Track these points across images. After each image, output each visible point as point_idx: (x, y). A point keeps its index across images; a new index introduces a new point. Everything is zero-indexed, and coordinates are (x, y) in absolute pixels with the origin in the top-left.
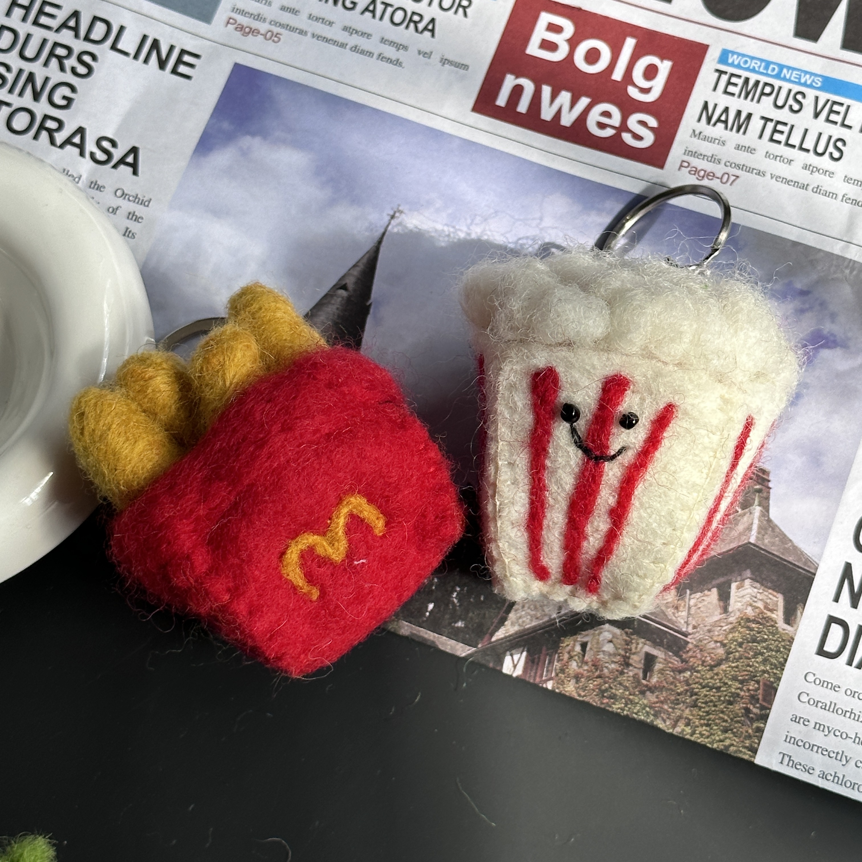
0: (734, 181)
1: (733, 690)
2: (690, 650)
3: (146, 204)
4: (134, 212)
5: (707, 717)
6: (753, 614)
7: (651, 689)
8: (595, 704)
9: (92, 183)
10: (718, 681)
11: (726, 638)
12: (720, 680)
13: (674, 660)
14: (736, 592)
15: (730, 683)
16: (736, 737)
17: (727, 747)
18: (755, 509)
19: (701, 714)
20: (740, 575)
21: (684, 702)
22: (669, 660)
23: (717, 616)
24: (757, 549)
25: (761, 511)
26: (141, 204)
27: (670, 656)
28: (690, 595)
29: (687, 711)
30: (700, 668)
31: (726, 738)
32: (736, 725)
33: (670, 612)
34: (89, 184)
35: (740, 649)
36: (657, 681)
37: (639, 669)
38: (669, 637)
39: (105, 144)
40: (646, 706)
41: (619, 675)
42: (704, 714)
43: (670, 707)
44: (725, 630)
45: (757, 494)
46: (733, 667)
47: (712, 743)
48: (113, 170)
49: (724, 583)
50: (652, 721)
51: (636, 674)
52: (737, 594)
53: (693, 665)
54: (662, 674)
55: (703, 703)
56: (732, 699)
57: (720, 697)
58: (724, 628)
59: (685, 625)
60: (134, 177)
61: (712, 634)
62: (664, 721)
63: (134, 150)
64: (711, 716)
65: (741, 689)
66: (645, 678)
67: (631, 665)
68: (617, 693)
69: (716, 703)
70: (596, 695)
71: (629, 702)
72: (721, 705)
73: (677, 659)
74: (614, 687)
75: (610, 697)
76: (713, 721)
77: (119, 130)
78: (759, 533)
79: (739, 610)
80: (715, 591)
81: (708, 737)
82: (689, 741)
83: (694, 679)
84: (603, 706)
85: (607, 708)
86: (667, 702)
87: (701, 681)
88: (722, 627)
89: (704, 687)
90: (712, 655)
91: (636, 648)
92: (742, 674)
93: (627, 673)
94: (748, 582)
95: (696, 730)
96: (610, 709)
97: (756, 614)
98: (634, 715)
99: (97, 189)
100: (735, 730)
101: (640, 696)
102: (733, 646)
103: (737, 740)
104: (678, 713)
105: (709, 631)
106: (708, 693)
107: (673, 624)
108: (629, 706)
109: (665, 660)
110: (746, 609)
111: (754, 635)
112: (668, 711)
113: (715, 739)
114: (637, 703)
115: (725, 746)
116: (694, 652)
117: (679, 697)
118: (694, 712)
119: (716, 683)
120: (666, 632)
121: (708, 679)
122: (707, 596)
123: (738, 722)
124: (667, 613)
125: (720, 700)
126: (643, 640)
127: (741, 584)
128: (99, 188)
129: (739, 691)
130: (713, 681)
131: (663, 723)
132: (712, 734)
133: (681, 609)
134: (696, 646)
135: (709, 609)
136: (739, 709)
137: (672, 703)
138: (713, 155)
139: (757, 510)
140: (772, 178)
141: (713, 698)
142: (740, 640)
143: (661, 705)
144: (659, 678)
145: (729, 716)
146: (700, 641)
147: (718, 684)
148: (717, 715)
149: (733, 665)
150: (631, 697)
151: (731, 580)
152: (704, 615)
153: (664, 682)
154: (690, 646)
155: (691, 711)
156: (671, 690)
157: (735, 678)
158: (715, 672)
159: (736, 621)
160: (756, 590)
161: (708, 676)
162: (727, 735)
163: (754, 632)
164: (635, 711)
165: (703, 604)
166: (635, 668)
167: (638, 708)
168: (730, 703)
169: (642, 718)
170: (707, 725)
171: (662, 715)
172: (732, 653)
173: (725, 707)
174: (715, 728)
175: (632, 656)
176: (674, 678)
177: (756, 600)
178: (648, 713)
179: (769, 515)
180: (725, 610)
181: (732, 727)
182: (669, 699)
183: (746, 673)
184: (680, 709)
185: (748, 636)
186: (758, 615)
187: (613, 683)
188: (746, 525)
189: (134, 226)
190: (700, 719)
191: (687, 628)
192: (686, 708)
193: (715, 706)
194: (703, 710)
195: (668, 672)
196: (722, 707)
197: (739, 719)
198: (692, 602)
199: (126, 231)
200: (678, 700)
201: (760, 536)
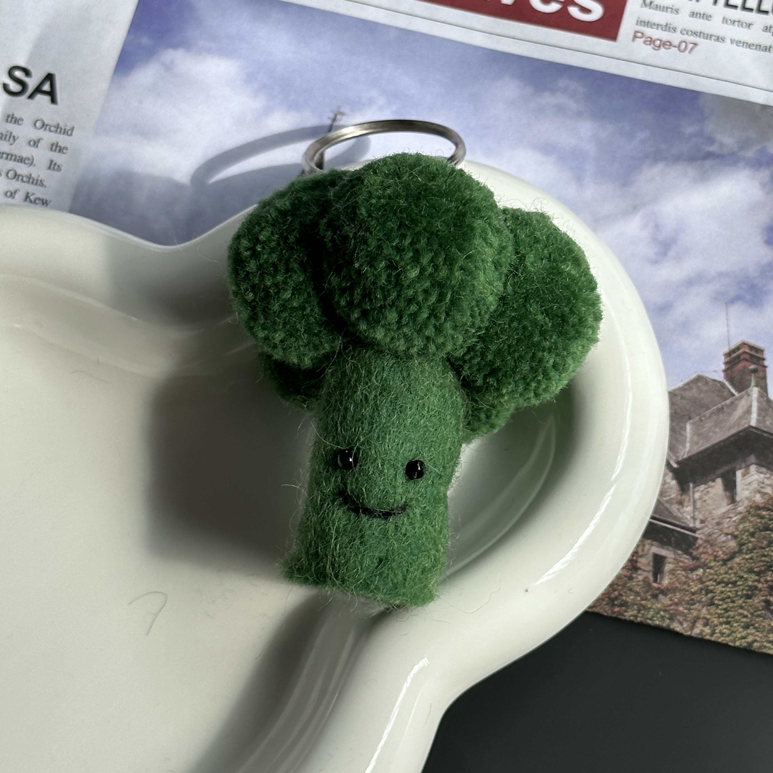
0: (692, 49)
1: (750, 583)
2: (700, 546)
3: (69, 132)
4: (58, 143)
5: (726, 615)
6: (763, 501)
7: (664, 592)
8: (605, 614)
9: (8, 116)
10: (733, 575)
11: (737, 529)
12: (736, 573)
13: (684, 558)
14: (742, 480)
15: (746, 576)
16: (758, 631)
17: (751, 644)
18: (752, 391)
19: (719, 612)
20: (745, 461)
21: (699, 602)
22: (679, 559)
23: (724, 508)
24: (759, 432)
25: (759, 392)
26: (64, 133)
27: (679, 554)
28: (694, 488)
29: (704, 611)
30: (712, 564)
31: (749, 634)
32: (757, 620)
33: (674, 508)
34: (5, 118)
35: (752, 539)
36: (669, 583)
37: (648, 571)
38: (676, 535)
39: (18, 74)
40: (660, 610)
41: (627, 582)
42: (723, 612)
43: (686, 609)
44: (734, 521)
45: (753, 375)
46: (747, 559)
47: (734, 641)
48: (30, 101)
49: (728, 472)
50: (668, 625)
51: (645, 578)
52: (743, 481)
53: (705, 561)
54: (673, 574)
55: (720, 600)
56: (749, 592)
57: (737, 591)
58: (734, 519)
59: (692, 520)
60: (53, 106)
61: (721, 526)
62: (681, 624)
63: (50, 77)
64: (730, 613)
65: (759, 581)
66: (655, 581)
67: (640, 569)
68: (628, 599)
69: (734, 599)
70: (606, 605)
71: (642, 608)
72: (739, 600)
73: (688, 557)
74: (623, 594)
75: (621, 605)
76: (733, 617)
77: (31, 58)
78: (759, 415)
79: (747, 499)
80: (719, 481)
81: (729, 635)
82: (709, 641)
83: (708, 576)
84: (614, 615)
85: (620, 617)
86: (681, 603)
87: (716, 577)
88: (731, 518)
89: (719, 583)
90: (724, 549)
91: (643, 550)
92: (758, 565)
93: (637, 578)
94: (753, 468)
95: (715, 630)
96: (623, 618)
97: (766, 500)
98: (649, 622)
99: (15, 122)
100: (757, 625)
101: (653, 600)
102: (745, 537)
103: (760, 635)
104: (695, 613)
105: (718, 524)
106: (723, 589)
107: (679, 521)
108: (642, 612)
109: (675, 559)
110: (754, 497)
111: (766, 523)
112: (683, 613)
113: (737, 637)
114: (650, 608)
115: (748, 643)
116: (705, 547)
117: (693, 597)
118: (712, 611)
119: (732, 578)
120: (673, 530)
121: (722, 575)
122: (711, 487)
123: (759, 616)
124: (671, 510)
125: (737, 595)
126: (649, 541)
127: (746, 471)
128: (17, 121)
129: (756, 583)
130: (727, 576)
131: (680, 626)
132: (733, 632)
133: (686, 504)
134: (707, 541)
135: (716, 500)
136: (759, 602)
137: (688, 603)
138: (667, 24)
139: (755, 392)
140: (732, 43)
141: (729, 593)
142: (752, 530)
143: (676, 607)
144: (671, 579)
145: (748, 611)
146: (710, 535)
147: (734, 579)
148: (736, 611)
149: (747, 556)
150: (643, 602)
151: (735, 468)
152: (710, 508)
153: (676, 583)
154: (700, 542)
155: (708, 610)
156: (684, 589)
157: (750, 571)
158: (729, 566)
159: (745, 510)
160: (762, 476)
161: (722, 571)
162: (749, 631)
163: (765, 520)
164: (649, 616)
165: (709, 496)
166: (644, 571)
167: (652, 613)
168: (749, 597)
169: (657, 623)
170: (727, 623)
171: (678, 617)
172: (744, 544)
173: (744, 602)
174: (735, 625)
175: (640, 560)
176: (687, 577)
177: (763, 486)
178: (663, 617)
179: (767, 395)
180: (732, 500)
181: (752, 622)
182: (683, 600)
183: (762, 564)
184: (696, 609)
185: (760, 524)
186: (768, 501)
187: (622, 589)
188: (745, 408)
189: (58, 158)
190: (719, 617)
191: (694, 523)
192: (703, 607)
193: (733, 602)
194: (720, 607)
195: (679, 572)
196: (740, 602)
197: (759, 612)
198: (697, 495)
199: (51, 164)
200: (693, 600)
201: (761, 418)
